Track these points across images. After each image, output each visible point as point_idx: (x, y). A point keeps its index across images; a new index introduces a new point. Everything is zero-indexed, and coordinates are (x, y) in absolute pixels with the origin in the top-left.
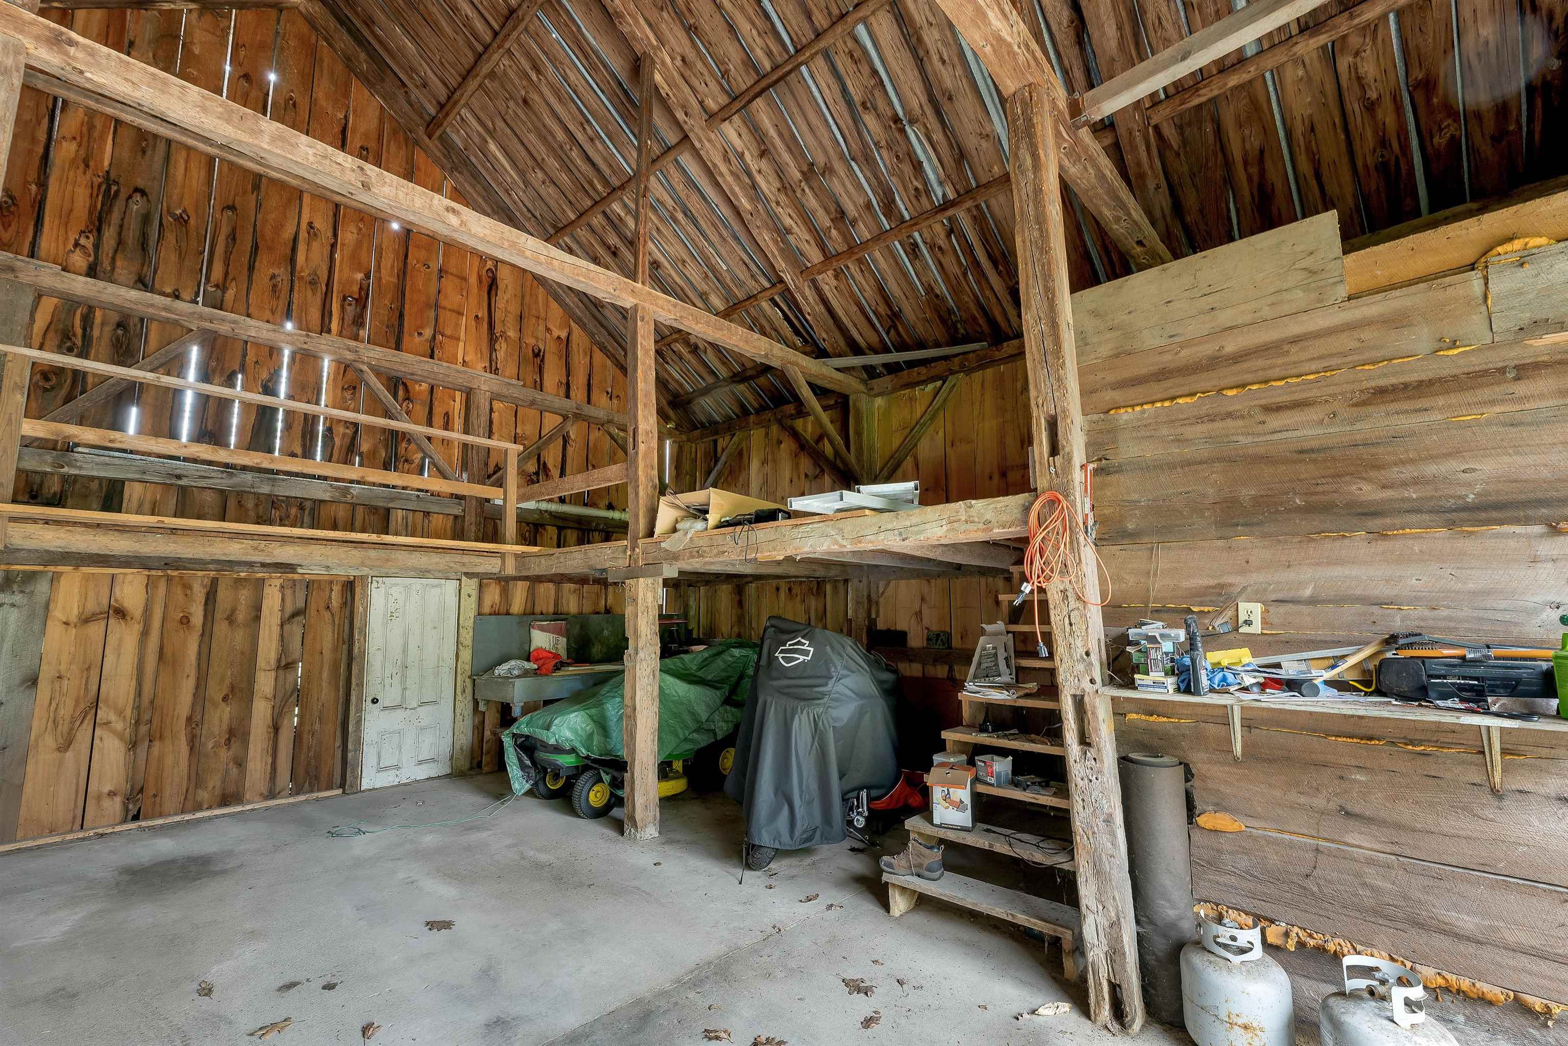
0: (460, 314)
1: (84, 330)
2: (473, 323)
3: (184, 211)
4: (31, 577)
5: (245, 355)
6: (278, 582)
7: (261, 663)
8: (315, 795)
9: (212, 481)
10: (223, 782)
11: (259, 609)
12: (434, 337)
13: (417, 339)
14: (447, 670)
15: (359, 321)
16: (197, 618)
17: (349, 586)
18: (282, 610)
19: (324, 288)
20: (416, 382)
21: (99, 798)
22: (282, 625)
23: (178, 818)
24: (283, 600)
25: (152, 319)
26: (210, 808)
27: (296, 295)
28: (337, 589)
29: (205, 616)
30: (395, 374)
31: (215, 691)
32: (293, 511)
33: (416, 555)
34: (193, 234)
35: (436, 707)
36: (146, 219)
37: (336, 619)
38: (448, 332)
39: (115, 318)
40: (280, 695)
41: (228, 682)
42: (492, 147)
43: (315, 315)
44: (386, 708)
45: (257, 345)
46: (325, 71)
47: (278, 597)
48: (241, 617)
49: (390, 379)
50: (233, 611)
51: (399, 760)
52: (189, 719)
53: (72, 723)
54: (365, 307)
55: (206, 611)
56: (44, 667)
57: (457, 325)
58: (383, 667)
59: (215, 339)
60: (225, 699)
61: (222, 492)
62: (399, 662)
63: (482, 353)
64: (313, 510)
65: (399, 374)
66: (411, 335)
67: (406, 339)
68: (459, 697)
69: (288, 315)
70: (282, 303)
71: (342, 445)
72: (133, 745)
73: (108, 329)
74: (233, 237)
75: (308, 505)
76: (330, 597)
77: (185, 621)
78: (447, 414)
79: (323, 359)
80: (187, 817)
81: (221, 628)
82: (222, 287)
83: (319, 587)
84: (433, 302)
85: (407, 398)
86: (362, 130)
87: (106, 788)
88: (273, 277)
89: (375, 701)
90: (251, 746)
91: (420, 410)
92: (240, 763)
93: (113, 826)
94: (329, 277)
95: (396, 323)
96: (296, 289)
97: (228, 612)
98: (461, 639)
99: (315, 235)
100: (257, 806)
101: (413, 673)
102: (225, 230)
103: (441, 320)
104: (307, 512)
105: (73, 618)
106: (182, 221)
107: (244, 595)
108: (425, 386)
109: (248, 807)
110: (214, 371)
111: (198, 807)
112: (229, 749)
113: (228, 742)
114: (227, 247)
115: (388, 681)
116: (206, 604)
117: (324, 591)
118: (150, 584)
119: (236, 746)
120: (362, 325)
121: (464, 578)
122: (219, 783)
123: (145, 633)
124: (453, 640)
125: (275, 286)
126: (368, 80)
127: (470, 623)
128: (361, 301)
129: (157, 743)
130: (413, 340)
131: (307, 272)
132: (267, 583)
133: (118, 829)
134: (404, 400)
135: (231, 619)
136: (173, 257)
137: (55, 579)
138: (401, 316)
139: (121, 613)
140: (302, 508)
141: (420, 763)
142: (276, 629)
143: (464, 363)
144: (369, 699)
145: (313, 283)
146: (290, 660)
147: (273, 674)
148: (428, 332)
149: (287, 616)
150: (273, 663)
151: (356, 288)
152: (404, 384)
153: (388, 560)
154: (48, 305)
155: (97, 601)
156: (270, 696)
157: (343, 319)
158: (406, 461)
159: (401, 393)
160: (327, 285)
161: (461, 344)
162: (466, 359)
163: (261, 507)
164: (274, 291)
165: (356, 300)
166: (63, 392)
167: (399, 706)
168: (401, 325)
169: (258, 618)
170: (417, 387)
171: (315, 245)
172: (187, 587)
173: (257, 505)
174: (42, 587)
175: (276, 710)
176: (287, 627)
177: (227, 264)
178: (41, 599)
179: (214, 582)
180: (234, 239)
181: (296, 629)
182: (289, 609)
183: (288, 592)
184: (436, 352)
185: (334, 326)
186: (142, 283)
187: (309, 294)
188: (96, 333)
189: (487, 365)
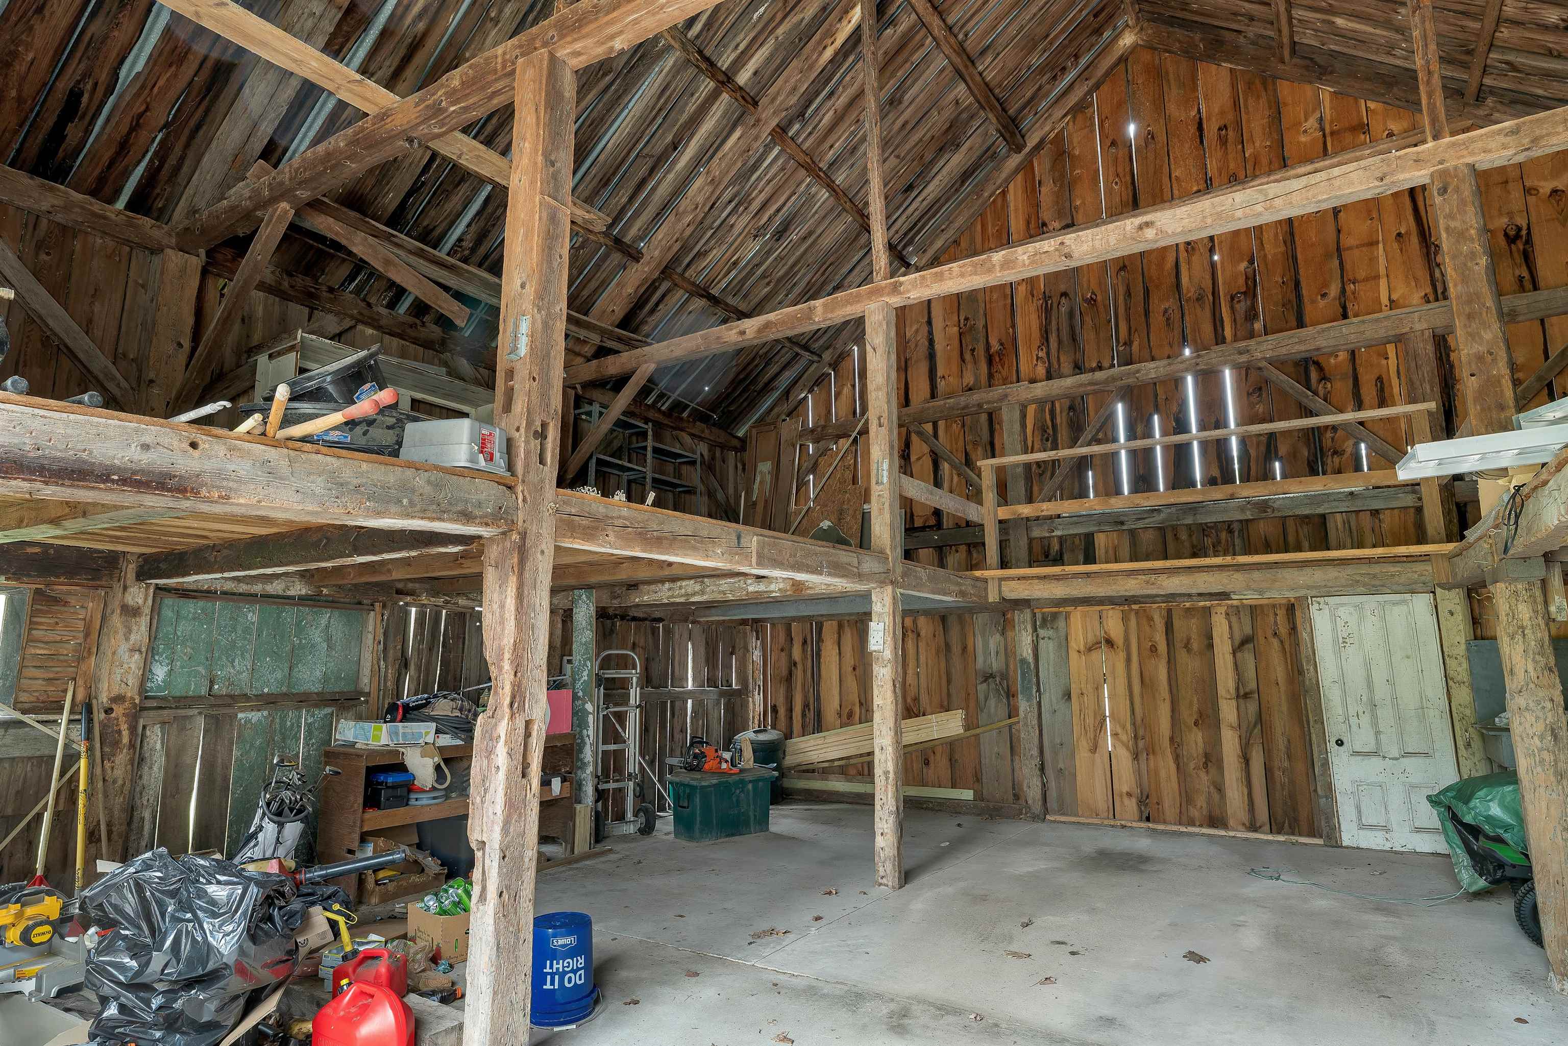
0: (1373, 243)
1: (1052, 421)
2: (1396, 246)
3: (1093, 293)
4: (1055, 616)
5: (1156, 396)
6: (1223, 610)
7: (1221, 691)
8: (1294, 838)
9: (1147, 521)
10: (1208, 804)
11: (1211, 638)
12: (1343, 291)
13: (1322, 303)
14: (1437, 713)
15: (1252, 315)
16: (1162, 647)
17: (1291, 609)
18: (1231, 638)
19: (1211, 298)
20: (1330, 354)
21: (1121, 796)
22: (1234, 653)
23: (1175, 828)
24: (1230, 627)
25: (1087, 395)
26: (1201, 826)
27: (1187, 318)
28: (1281, 613)
29: (1168, 645)
30: (1299, 357)
31: (1188, 715)
32: (1224, 535)
33: (1308, 571)
34: (1101, 309)
35: (1428, 760)
36: (1071, 314)
37: (1287, 646)
38: (1361, 274)
39: (1067, 403)
40: (1244, 726)
41: (1195, 708)
42: (1340, 21)
43: (1207, 328)
44: (1356, 753)
45: (1163, 382)
46: (1172, 82)
47: (1225, 624)
48: (1195, 646)
49: (1297, 364)
50: (1189, 640)
51: (1388, 821)
52: (1172, 739)
53: (1095, 731)
54: (1255, 295)
55: (1167, 639)
56: (1073, 686)
57: (1373, 260)
58: (1345, 705)
59: (1132, 391)
60: (1196, 724)
61: (1160, 528)
62: (1364, 698)
63: (1416, 280)
64: (1241, 531)
65: (1304, 355)
66: (1313, 302)
67: (1308, 308)
68: (1462, 752)
69: (1184, 340)
70: (1177, 332)
71: (1258, 457)
72: (1136, 757)
73: (1064, 414)
74: (1128, 294)
75: (1236, 526)
76: (1276, 622)
77: (1154, 649)
78: (1380, 379)
79: (1223, 372)
80: (1183, 829)
81: (1182, 656)
82: (1128, 343)
83: (1263, 611)
84: (1333, 247)
85: (1324, 378)
86: (1216, 110)
87: (1125, 789)
88: (1166, 311)
89: (1340, 743)
90: (1226, 773)
91: (1341, 388)
92: (1220, 788)
93: (1132, 821)
94: (1214, 284)
95: (1293, 297)
96: (1186, 312)
97: (1185, 641)
98: (1451, 673)
99: (1193, 249)
100: (1239, 835)
101: (1385, 715)
102: (1122, 290)
103: (1348, 266)
104: (1236, 534)
105: (1082, 648)
106: (1092, 302)
107: (1194, 624)
108: (1343, 356)
109: (1232, 834)
110: (1136, 420)
111: (1191, 823)
112: (1207, 772)
113: (1206, 766)
114: (1126, 304)
115: (1354, 721)
116: (1167, 634)
117: (1268, 615)
118: (1125, 619)
119: (1213, 770)
120: (1256, 316)
121: (1439, 591)
122: (1205, 805)
123: (1128, 660)
124: (1438, 674)
125: (1168, 319)
126: (1209, 57)
127: (1461, 650)
128: (1250, 292)
129: (1151, 757)
130: (1316, 306)
131: (1193, 290)
132: (1213, 612)
133: (1134, 824)
134: (1320, 381)
135: (1187, 646)
136: (1092, 335)
137: (1067, 616)
138: (1297, 284)
139: (1110, 643)
140: (1230, 531)
141: (1418, 830)
142: (1229, 658)
143: (1393, 305)
144: (1333, 740)
145: (1200, 299)
146: (1247, 690)
147: (1234, 702)
148: (1334, 290)
149: (1237, 643)
150: (1233, 691)
151: (1241, 281)
152: (1317, 364)
153: (1275, 581)
154: (1031, 410)
155: (1094, 632)
156: (1236, 725)
157: (1235, 320)
158: (1335, 453)
159: (1314, 375)
160: (1213, 294)
161: (1383, 283)
162: (1394, 297)
163: (1194, 537)
164: (1168, 325)
165: (1245, 293)
166: (1049, 474)
167: (1375, 754)
168: (1299, 297)
169: (1211, 646)
170: (1332, 361)
171: (1195, 258)
172: (1150, 619)
173: (1190, 536)
174: (1061, 623)
175: (1243, 741)
176: (1239, 655)
177: (1128, 320)
178: (1062, 633)
179: (1169, 611)
180: (1130, 295)
181: (1247, 657)
182: (1238, 638)
183: (1234, 619)
184: (1349, 306)
185: (1228, 332)
186: (1078, 368)
187: (1199, 310)
188: (1058, 420)
189: (1429, 290)
